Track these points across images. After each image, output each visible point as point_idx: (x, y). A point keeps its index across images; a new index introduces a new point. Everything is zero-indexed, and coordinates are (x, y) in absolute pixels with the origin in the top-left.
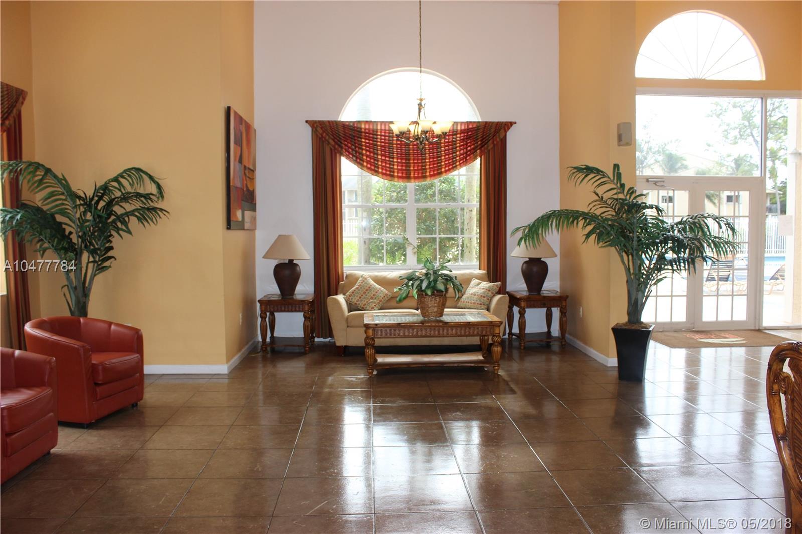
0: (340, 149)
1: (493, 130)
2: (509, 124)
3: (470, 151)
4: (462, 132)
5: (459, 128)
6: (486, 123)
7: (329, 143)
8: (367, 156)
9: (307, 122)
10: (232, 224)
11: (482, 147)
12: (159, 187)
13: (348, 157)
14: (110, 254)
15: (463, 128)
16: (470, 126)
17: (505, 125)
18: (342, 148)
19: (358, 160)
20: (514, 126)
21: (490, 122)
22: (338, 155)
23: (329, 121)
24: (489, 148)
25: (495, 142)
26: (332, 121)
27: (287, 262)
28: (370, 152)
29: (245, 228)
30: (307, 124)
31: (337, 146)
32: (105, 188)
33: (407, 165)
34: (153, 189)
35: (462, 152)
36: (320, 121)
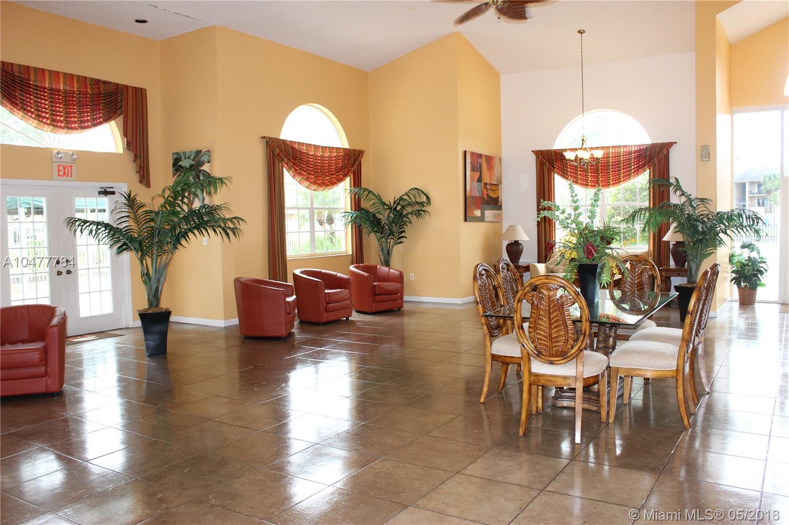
0: (552, 168)
1: (657, 149)
2: (671, 144)
3: (641, 165)
4: (635, 152)
5: (633, 149)
6: (653, 144)
7: (546, 165)
8: (570, 172)
9: (532, 151)
10: (467, 218)
11: (649, 162)
12: (428, 197)
13: (558, 173)
14: (402, 235)
15: (636, 149)
16: (642, 148)
17: (667, 145)
18: (554, 168)
19: (564, 175)
20: (674, 145)
21: (656, 144)
22: (552, 172)
23: (546, 150)
24: (656, 162)
25: (660, 158)
26: (548, 150)
27: (513, 242)
28: (573, 170)
29: (485, 221)
30: (532, 153)
31: (551, 167)
32: (401, 199)
33: (597, 177)
34: (424, 199)
35: (636, 166)
36: (540, 151)
